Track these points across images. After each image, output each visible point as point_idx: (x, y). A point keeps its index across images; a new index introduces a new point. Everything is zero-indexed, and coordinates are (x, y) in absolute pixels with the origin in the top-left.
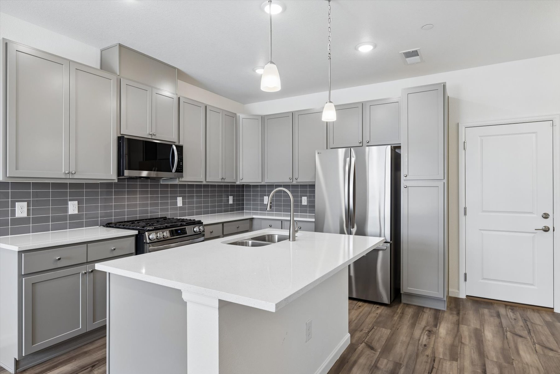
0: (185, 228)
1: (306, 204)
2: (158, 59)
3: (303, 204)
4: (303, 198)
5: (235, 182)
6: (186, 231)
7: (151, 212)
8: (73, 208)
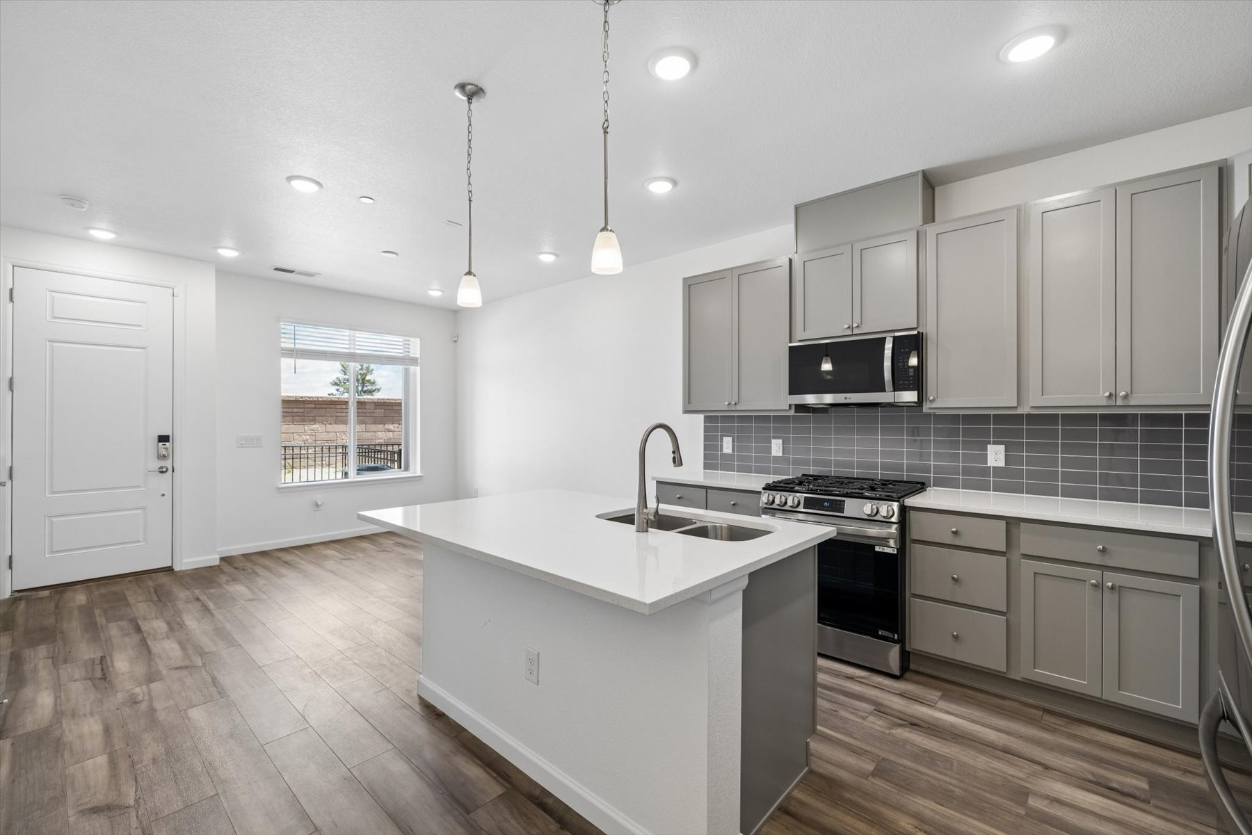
0: (844, 501)
2: (893, 177)
6: (842, 507)
8: (776, 448)
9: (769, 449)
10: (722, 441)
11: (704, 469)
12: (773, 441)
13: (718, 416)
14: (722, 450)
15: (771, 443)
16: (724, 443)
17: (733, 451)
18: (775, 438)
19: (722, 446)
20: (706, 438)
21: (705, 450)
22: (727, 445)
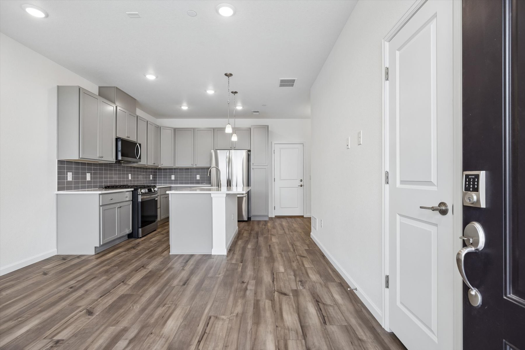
1: (199, 179)
3: (197, 179)
4: (197, 175)
5: (158, 166)
7: (139, 183)
8: (88, 177)
9: (85, 178)
10: (67, 174)
11: (59, 189)
12: (87, 174)
13: (73, 162)
14: (67, 179)
15: (86, 175)
16: (68, 176)
17: (72, 180)
18: (88, 173)
19: (67, 177)
20: (59, 173)
21: (58, 180)
22: (70, 176)
